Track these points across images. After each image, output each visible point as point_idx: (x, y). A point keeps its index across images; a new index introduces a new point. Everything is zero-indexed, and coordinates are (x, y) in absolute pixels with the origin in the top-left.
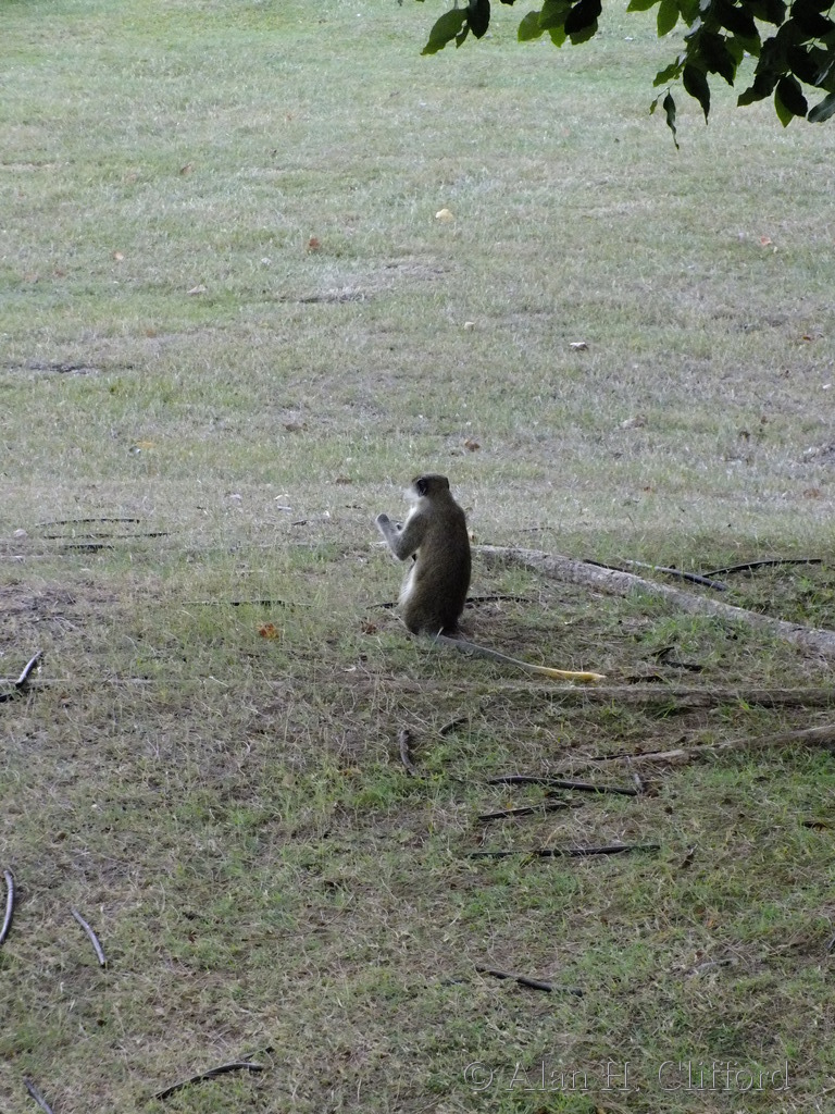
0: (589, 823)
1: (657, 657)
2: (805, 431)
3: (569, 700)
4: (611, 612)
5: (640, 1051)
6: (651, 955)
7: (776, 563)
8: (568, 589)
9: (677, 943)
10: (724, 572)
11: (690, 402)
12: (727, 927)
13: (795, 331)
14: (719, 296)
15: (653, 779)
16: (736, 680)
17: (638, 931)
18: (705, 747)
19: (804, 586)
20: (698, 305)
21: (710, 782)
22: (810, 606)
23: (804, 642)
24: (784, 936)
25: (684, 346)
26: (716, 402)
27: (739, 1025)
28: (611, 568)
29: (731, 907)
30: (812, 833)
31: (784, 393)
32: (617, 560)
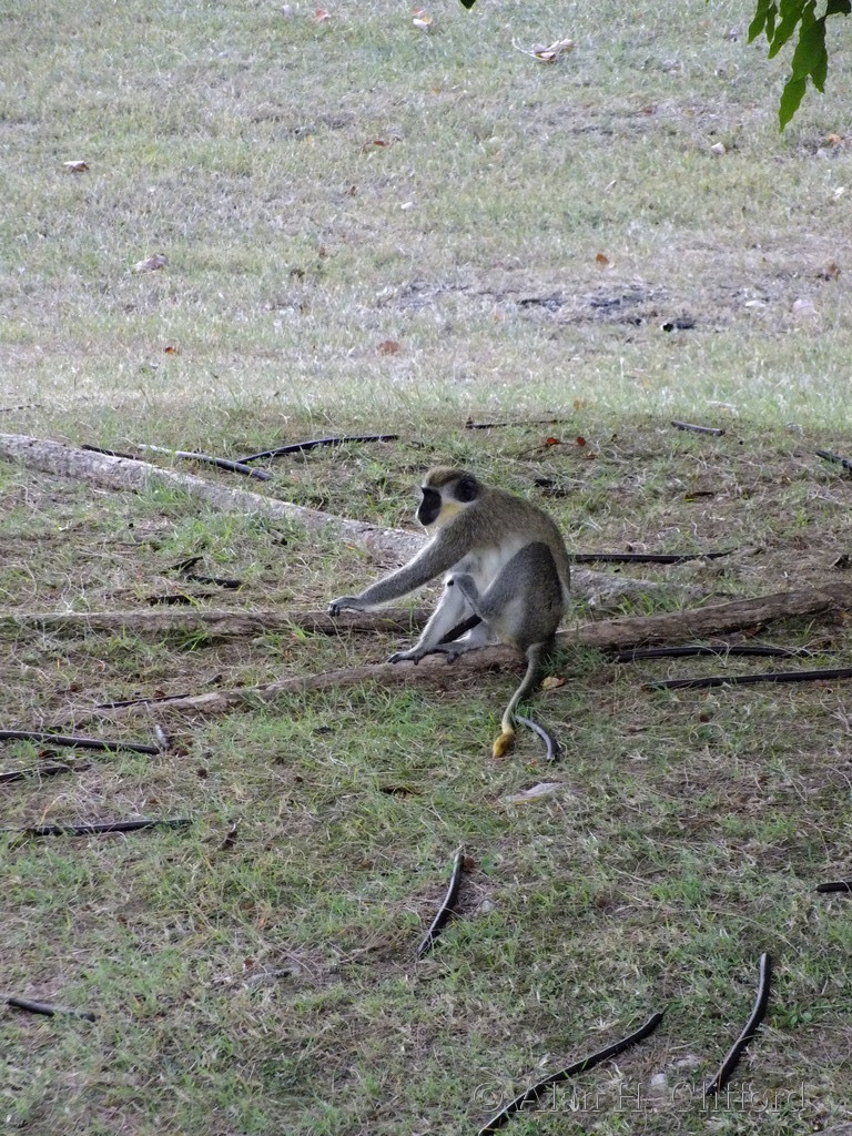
0: (97, 791)
1: (180, 569)
2: (379, 265)
3: (67, 630)
4: (118, 513)
5: (172, 1093)
6: (185, 964)
7: (336, 442)
8: (62, 485)
9: (219, 948)
10: (268, 455)
11: (224, 233)
12: (284, 926)
13: (364, 135)
14: (262, 92)
15: (181, 733)
16: (286, 599)
17: (167, 933)
18: (247, 689)
19: (376, 471)
20: (234, 105)
21: (256, 735)
22: (382, 497)
23: (376, 546)
24: (360, 937)
25: (215, 160)
26: (259, 232)
27: (303, 1055)
28: (118, 455)
29: (288, 900)
30: (394, 801)
31: (350, 216)
32: (126, 444)
